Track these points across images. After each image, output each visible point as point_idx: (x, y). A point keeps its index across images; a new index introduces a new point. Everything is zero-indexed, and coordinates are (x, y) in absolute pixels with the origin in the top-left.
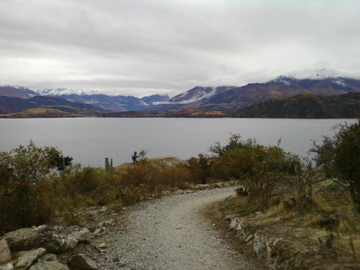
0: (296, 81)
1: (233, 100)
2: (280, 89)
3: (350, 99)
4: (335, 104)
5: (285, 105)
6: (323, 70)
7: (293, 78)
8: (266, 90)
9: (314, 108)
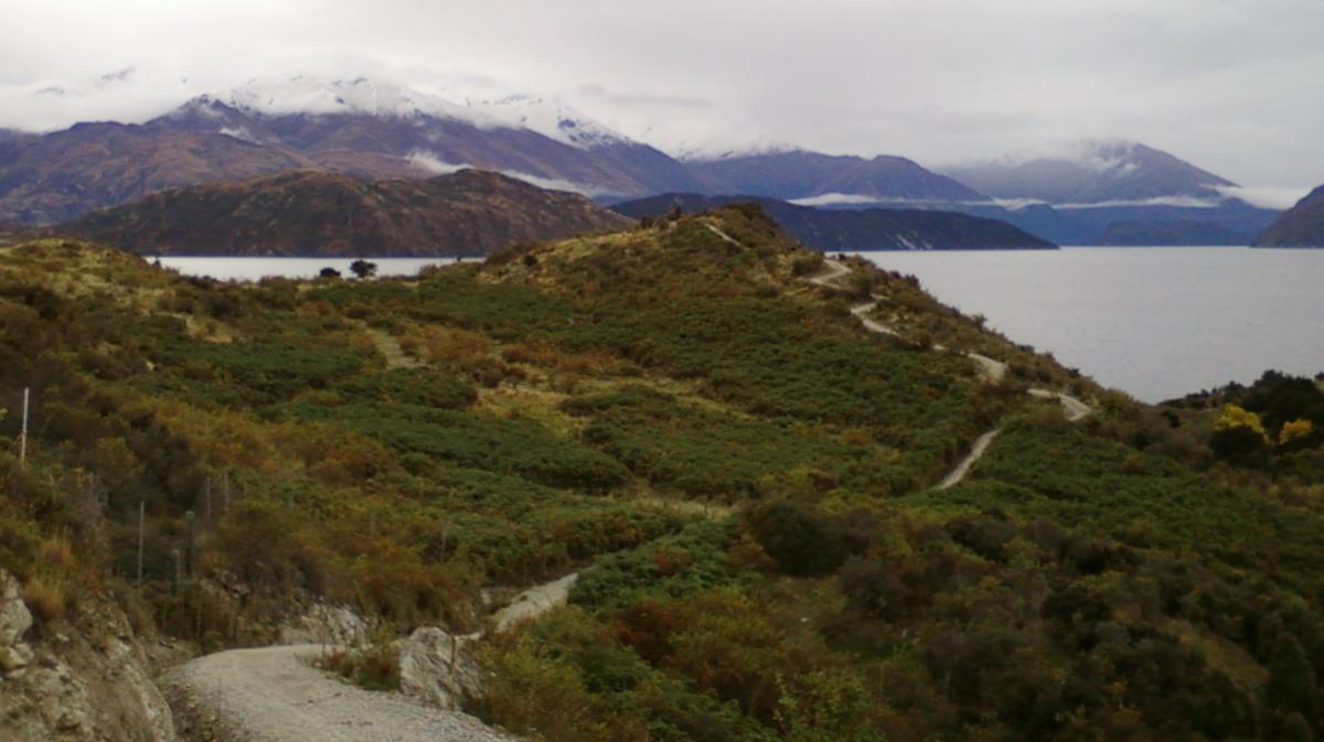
0: (259, 120)
1: (17, 185)
3: (466, 194)
4: (418, 209)
5: (246, 210)
6: (357, 82)
7: (248, 108)
8: (149, 151)
9: (350, 223)
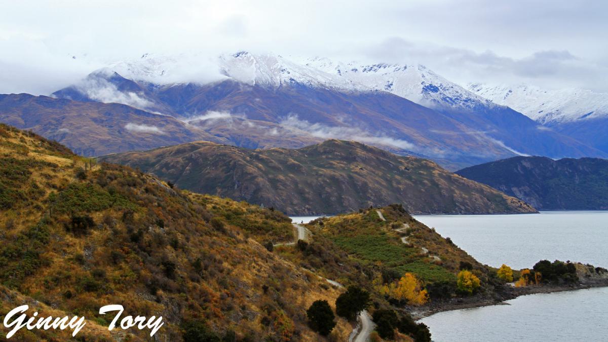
2: (104, 119)
3: (332, 162)
4: (292, 175)
8: (57, 120)
